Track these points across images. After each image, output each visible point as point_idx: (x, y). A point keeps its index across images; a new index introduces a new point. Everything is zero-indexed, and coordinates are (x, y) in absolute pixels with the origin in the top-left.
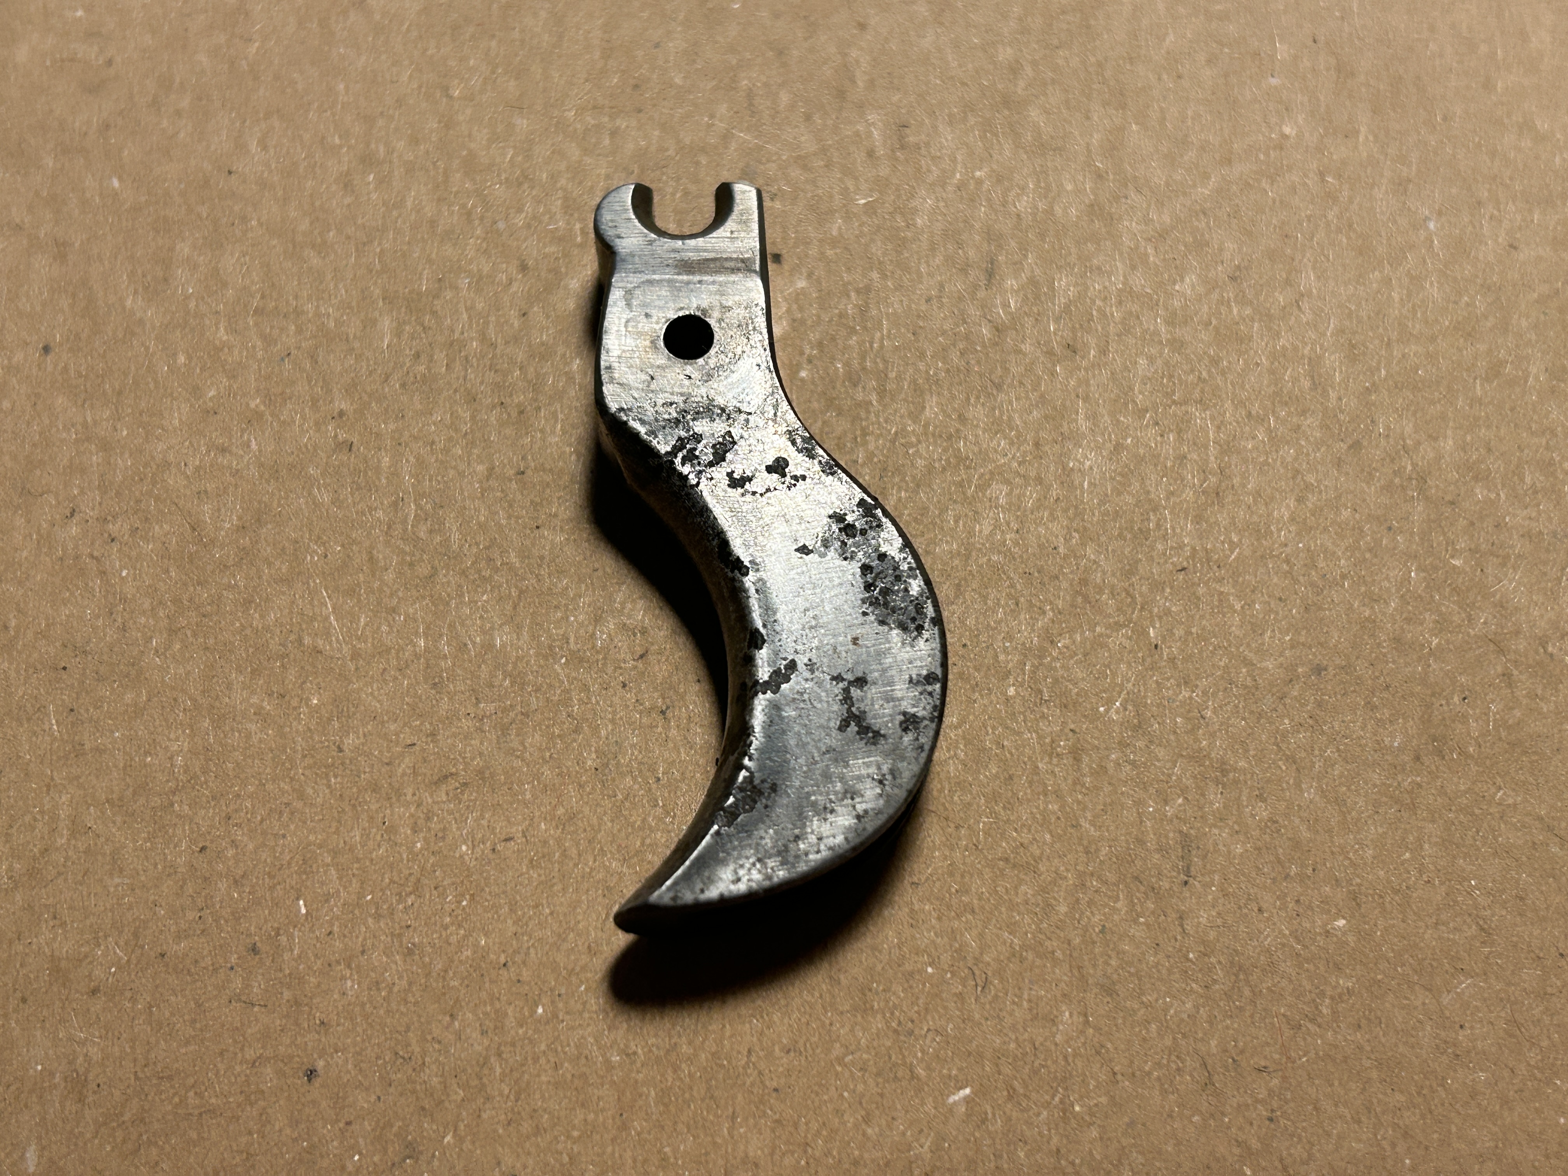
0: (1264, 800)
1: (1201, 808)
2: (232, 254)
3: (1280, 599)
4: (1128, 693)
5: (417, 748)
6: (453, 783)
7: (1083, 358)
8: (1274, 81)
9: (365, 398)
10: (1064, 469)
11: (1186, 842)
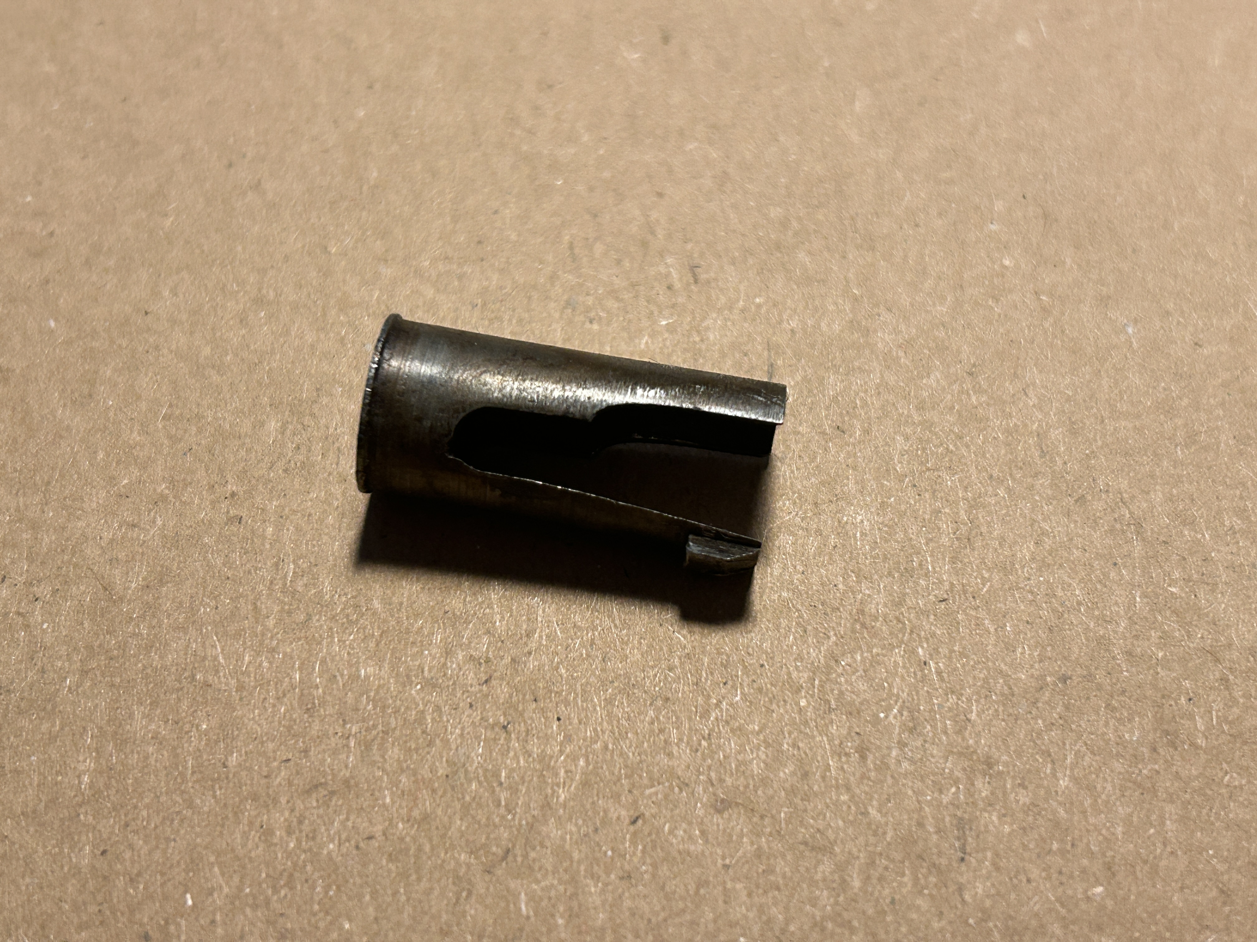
0: (1025, 788)
1: (972, 796)
2: (146, 375)
3: (1028, 622)
4: (904, 702)
5: (292, 763)
6: (323, 792)
7: (851, 436)
8: (993, 227)
9: (254, 482)
10: (839, 522)
11: (961, 824)
